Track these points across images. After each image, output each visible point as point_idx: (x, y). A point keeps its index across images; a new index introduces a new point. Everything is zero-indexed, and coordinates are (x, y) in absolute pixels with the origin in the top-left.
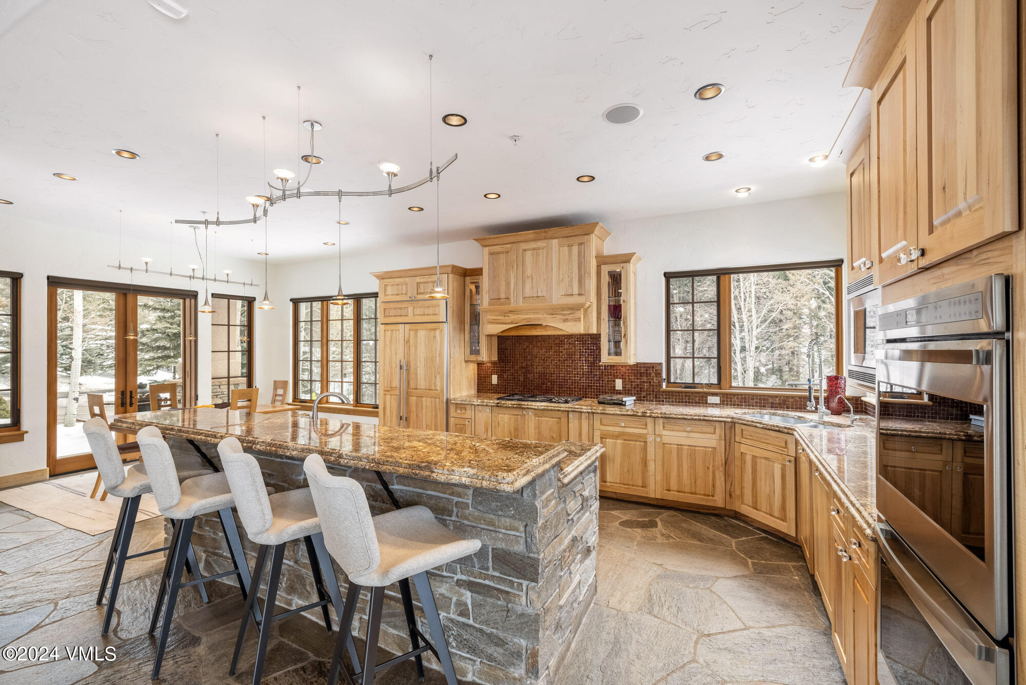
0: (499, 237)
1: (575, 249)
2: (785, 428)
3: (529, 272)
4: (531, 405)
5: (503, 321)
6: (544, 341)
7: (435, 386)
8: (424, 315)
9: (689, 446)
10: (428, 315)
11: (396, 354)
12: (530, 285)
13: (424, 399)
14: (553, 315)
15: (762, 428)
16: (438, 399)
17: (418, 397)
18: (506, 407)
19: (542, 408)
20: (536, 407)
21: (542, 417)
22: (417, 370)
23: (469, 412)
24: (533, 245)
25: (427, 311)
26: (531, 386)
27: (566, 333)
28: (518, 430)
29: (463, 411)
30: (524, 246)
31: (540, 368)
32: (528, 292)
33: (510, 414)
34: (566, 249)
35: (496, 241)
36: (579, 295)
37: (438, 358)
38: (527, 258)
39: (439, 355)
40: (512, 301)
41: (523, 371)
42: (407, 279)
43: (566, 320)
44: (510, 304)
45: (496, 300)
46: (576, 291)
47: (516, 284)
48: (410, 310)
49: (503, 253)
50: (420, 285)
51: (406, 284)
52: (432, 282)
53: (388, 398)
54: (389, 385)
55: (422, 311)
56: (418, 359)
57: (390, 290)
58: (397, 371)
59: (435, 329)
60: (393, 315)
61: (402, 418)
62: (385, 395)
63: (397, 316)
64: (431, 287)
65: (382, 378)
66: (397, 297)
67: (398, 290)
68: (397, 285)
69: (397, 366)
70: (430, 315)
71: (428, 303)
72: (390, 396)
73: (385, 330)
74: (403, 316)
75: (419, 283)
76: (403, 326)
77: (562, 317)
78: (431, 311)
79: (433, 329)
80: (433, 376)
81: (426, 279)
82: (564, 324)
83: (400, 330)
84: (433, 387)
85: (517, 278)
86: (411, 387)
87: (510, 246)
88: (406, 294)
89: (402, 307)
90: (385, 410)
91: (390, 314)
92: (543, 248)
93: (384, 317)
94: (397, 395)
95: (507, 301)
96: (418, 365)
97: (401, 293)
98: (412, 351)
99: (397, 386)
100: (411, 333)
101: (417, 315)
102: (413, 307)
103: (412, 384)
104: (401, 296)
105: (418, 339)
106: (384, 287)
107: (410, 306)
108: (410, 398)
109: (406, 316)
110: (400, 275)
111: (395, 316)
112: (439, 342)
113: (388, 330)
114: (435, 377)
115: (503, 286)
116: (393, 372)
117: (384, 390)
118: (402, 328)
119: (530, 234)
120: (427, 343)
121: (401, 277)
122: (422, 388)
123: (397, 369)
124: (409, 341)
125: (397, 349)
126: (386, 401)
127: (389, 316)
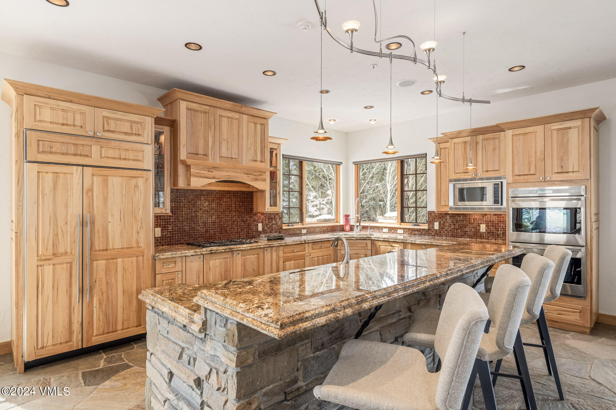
0: (200, 97)
1: (259, 128)
2: (367, 237)
3: (225, 135)
4: (239, 248)
5: (205, 176)
7: (138, 243)
8: (120, 159)
9: (322, 256)
10: (125, 159)
11: (66, 206)
12: (226, 147)
13: (119, 260)
14: (248, 174)
15: (355, 240)
16: (141, 258)
17: (108, 259)
18: (220, 252)
19: (249, 248)
20: (244, 249)
21: (246, 256)
22: (107, 225)
23: (179, 264)
25: (123, 155)
28: (227, 271)
29: (173, 265)
32: (224, 153)
33: (220, 259)
34: (253, 125)
35: (197, 100)
36: (261, 161)
37: (141, 211)
38: (223, 124)
39: (143, 208)
40: (210, 158)
42: (84, 108)
43: (256, 180)
44: (208, 160)
45: (194, 155)
46: (259, 159)
47: (214, 143)
48: (95, 149)
49: (201, 112)
50: (109, 120)
51: (82, 113)
52: (128, 121)
53: (48, 269)
54: (50, 252)
55: (116, 153)
56: (110, 212)
57: (47, 114)
58: (69, 230)
59: (136, 177)
60: (59, 151)
61: (82, 291)
62: (41, 266)
63: (67, 154)
64: (126, 127)
65: (34, 242)
66: (64, 127)
67: (67, 120)
68: (63, 110)
69: (69, 223)
70: (129, 160)
71: (127, 146)
72: (51, 267)
73: (38, 172)
74: (81, 155)
75: (108, 118)
76: (80, 168)
77: (254, 177)
78: (131, 155)
79: (134, 177)
80: (135, 233)
81: (119, 115)
82: (255, 182)
83: (74, 175)
84: (134, 245)
85: (214, 137)
86: (97, 248)
87: (208, 108)
88: (81, 127)
89: (76, 142)
90: (40, 289)
91: (54, 150)
92: (236, 119)
93: (39, 152)
94: (68, 263)
95: (205, 157)
96: (110, 220)
97: (72, 124)
98: (97, 203)
99: (69, 251)
100: (95, 178)
101: (108, 157)
102: (99, 147)
103: (98, 245)
104: (72, 127)
105: (108, 188)
106: (33, 107)
107: (94, 144)
108: (95, 263)
109: (87, 156)
110: (70, 98)
111: (63, 154)
112: (143, 191)
113: (47, 173)
114: (138, 233)
115: (201, 143)
116: (60, 230)
117: (38, 260)
118: (79, 172)
119: (229, 104)
120: (124, 194)
121: (71, 102)
122: (115, 247)
123: (69, 226)
124: (91, 190)
125: (68, 199)
126: (43, 275)
127: (51, 153)
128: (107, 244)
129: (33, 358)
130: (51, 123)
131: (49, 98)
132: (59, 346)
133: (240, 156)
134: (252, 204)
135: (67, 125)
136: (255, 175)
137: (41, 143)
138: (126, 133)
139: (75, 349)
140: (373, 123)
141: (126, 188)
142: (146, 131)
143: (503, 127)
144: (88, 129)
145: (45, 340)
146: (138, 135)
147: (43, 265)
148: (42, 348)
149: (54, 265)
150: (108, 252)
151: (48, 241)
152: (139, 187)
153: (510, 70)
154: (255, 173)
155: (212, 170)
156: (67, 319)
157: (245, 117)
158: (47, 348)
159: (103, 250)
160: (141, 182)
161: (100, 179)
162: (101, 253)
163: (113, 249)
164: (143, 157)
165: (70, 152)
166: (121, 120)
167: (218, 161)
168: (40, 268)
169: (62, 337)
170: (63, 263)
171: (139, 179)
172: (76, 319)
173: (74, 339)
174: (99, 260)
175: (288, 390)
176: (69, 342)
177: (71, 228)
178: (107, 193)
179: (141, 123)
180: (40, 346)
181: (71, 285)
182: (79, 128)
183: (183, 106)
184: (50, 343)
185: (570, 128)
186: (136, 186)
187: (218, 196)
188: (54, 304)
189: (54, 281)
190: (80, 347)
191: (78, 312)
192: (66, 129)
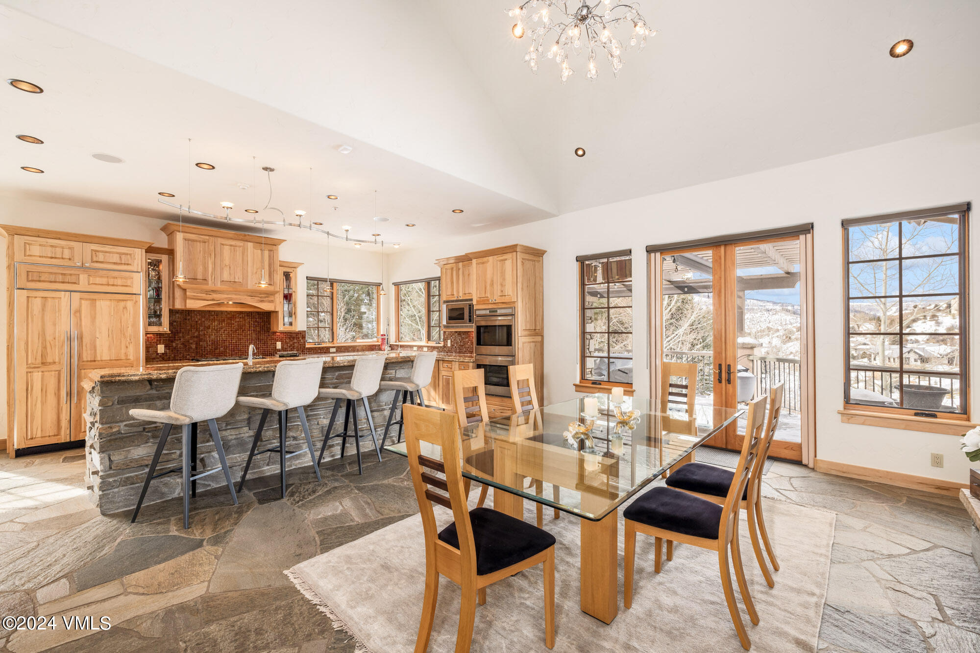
0: (198, 228)
1: (266, 253)
3: (227, 262)
5: (203, 298)
6: (217, 316)
7: (126, 356)
8: (108, 285)
10: (113, 285)
11: (55, 324)
12: (228, 272)
22: (95, 340)
24: (233, 243)
25: (111, 282)
26: (204, 352)
27: (262, 311)
30: (220, 240)
31: (213, 337)
32: (226, 277)
34: (259, 251)
36: (270, 284)
38: (225, 251)
40: (210, 282)
41: (195, 339)
42: (72, 243)
43: (262, 301)
44: (207, 284)
45: (192, 280)
47: (214, 269)
48: (83, 278)
49: (200, 242)
50: (97, 253)
51: (70, 248)
52: (117, 253)
53: (37, 376)
54: (39, 360)
55: (104, 281)
56: (97, 330)
57: (36, 250)
58: (57, 343)
59: (125, 300)
60: (47, 280)
61: (70, 394)
62: (30, 372)
63: (55, 282)
64: (115, 258)
65: (24, 354)
66: (53, 260)
67: (55, 253)
68: (52, 246)
69: (57, 338)
70: (117, 285)
71: (116, 274)
72: (40, 373)
73: (28, 297)
74: (69, 283)
75: (96, 251)
76: (68, 293)
77: (259, 299)
78: (119, 282)
79: (123, 300)
80: (123, 347)
81: (107, 248)
82: (260, 304)
83: (62, 298)
84: (123, 357)
85: (214, 264)
86: (85, 359)
87: (207, 237)
88: (70, 259)
89: (64, 272)
90: (29, 391)
91: (42, 279)
92: (240, 247)
93: (28, 281)
94: (57, 371)
95: (205, 282)
96: (98, 336)
97: (60, 257)
98: (86, 321)
99: (57, 360)
100: (83, 302)
101: (96, 284)
102: (86, 276)
103: (86, 356)
104: (61, 260)
105: (95, 310)
106: (23, 245)
107: (82, 273)
108: (83, 371)
109: (75, 283)
110: (59, 236)
111: (51, 282)
112: (132, 313)
113: (36, 297)
114: (127, 347)
115: (200, 269)
116: (48, 345)
117: (27, 368)
118: (67, 296)
119: (231, 233)
120: (112, 314)
121: (60, 239)
122: (104, 359)
123: (57, 341)
124: (79, 311)
125: (56, 319)
126: (32, 380)
127: (39, 281)
128: (95, 356)
129: (23, 446)
130: (40, 257)
131: (39, 237)
132: (47, 438)
133: (244, 280)
134: (269, 324)
135: (56, 258)
136: (261, 297)
137: (30, 274)
138: (115, 263)
139: (63, 441)
140: (396, 247)
141: (114, 310)
142: (136, 262)
143: (470, 256)
144: (76, 261)
145: (34, 433)
146: (128, 264)
147: (32, 372)
148: (32, 439)
149: (43, 372)
150: (97, 362)
151: (37, 352)
152: (128, 309)
153: (453, 211)
154: (260, 296)
155: (211, 293)
156: (55, 417)
157: (250, 245)
158: (36, 439)
159: (91, 361)
160: (129, 304)
161: (88, 302)
162: (89, 363)
163: (102, 360)
164: (132, 283)
165: (58, 280)
166: (109, 252)
167: (219, 286)
168: (29, 374)
169: (50, 430)
170: (51, 371)
171: (128, 301)
172: (64, 417)
173: (63, 433)
174: (87, 369)
175: (146, 427)
176: (57, 435)
177: (59, 342)
178: (95, 314)
179: (130, 255)
180: (29, 437)
181: (59, 389)
182: (68, 260)
183: (179, 237)
184: (39, 435)
185: (506, 260)
186: (125, 308)
187: (228, 316)
188: (43, 403)
189: (42, 384)
190: (68, 440)
191: (67, 411)
192: (54, 261)
